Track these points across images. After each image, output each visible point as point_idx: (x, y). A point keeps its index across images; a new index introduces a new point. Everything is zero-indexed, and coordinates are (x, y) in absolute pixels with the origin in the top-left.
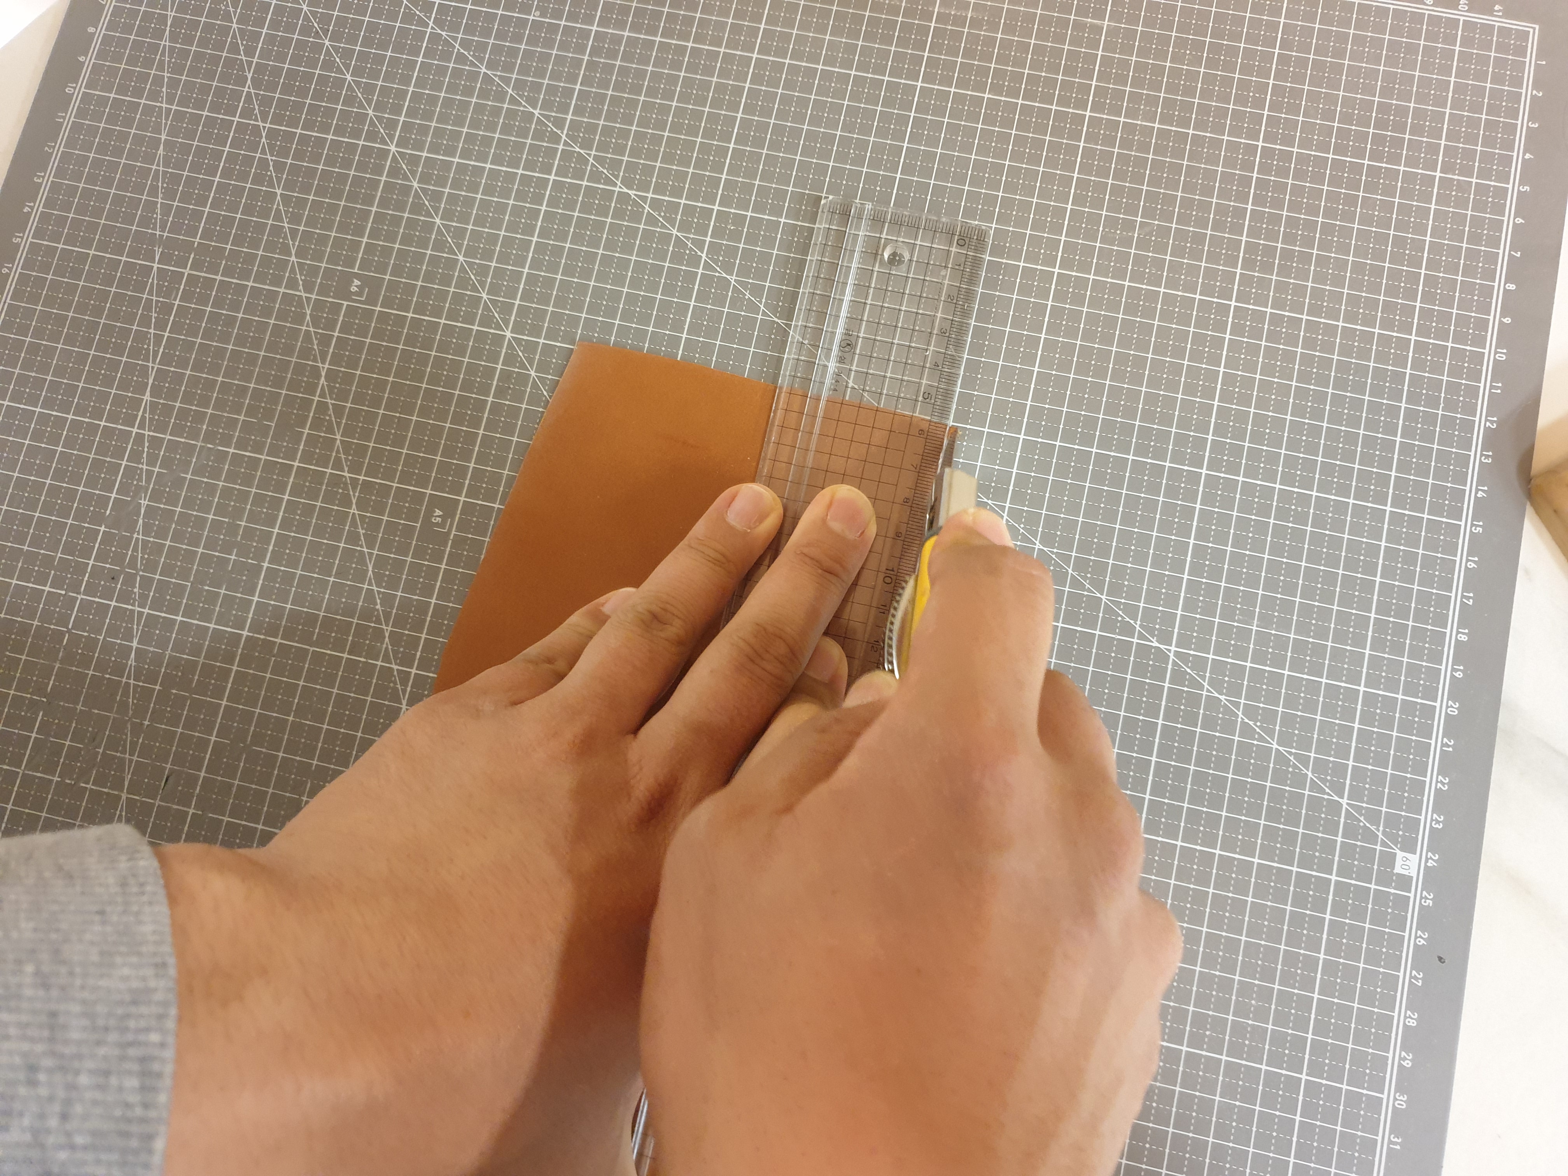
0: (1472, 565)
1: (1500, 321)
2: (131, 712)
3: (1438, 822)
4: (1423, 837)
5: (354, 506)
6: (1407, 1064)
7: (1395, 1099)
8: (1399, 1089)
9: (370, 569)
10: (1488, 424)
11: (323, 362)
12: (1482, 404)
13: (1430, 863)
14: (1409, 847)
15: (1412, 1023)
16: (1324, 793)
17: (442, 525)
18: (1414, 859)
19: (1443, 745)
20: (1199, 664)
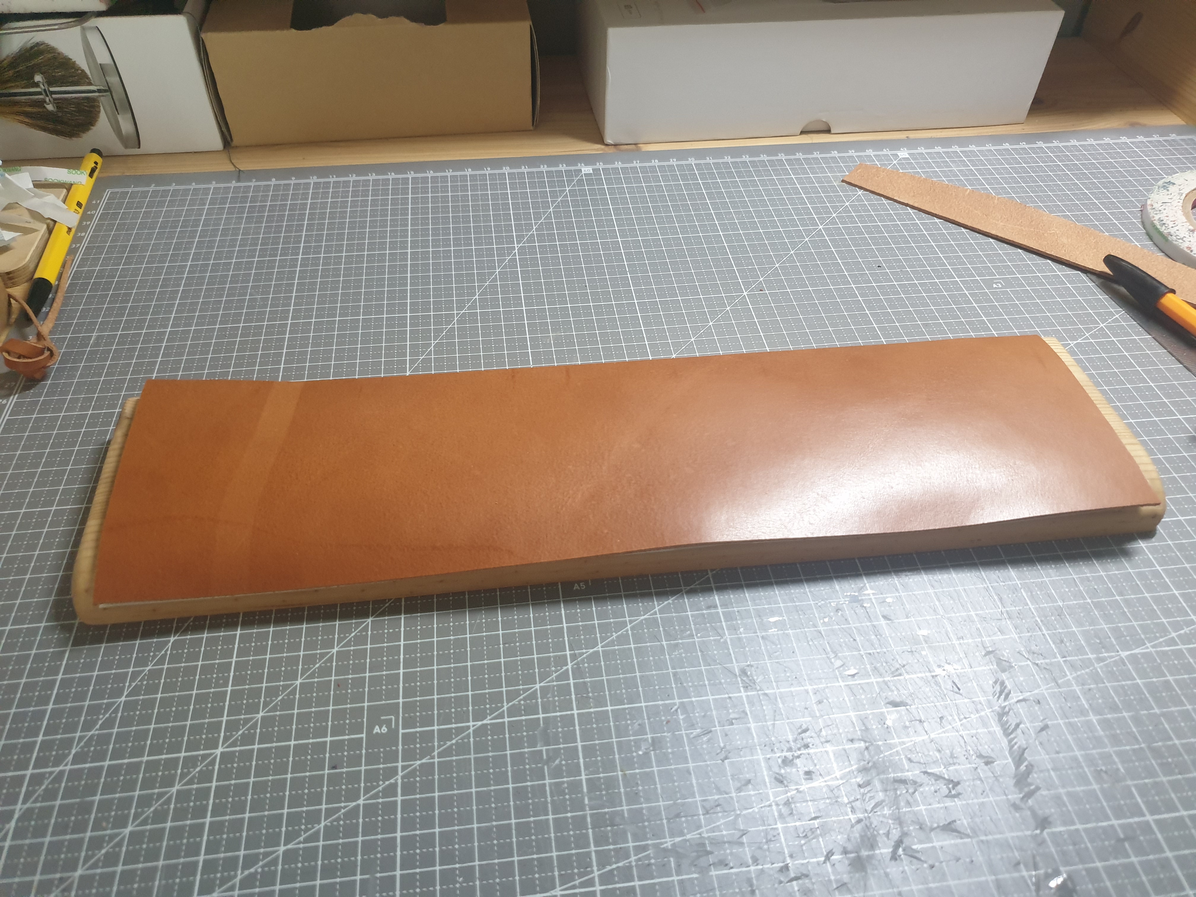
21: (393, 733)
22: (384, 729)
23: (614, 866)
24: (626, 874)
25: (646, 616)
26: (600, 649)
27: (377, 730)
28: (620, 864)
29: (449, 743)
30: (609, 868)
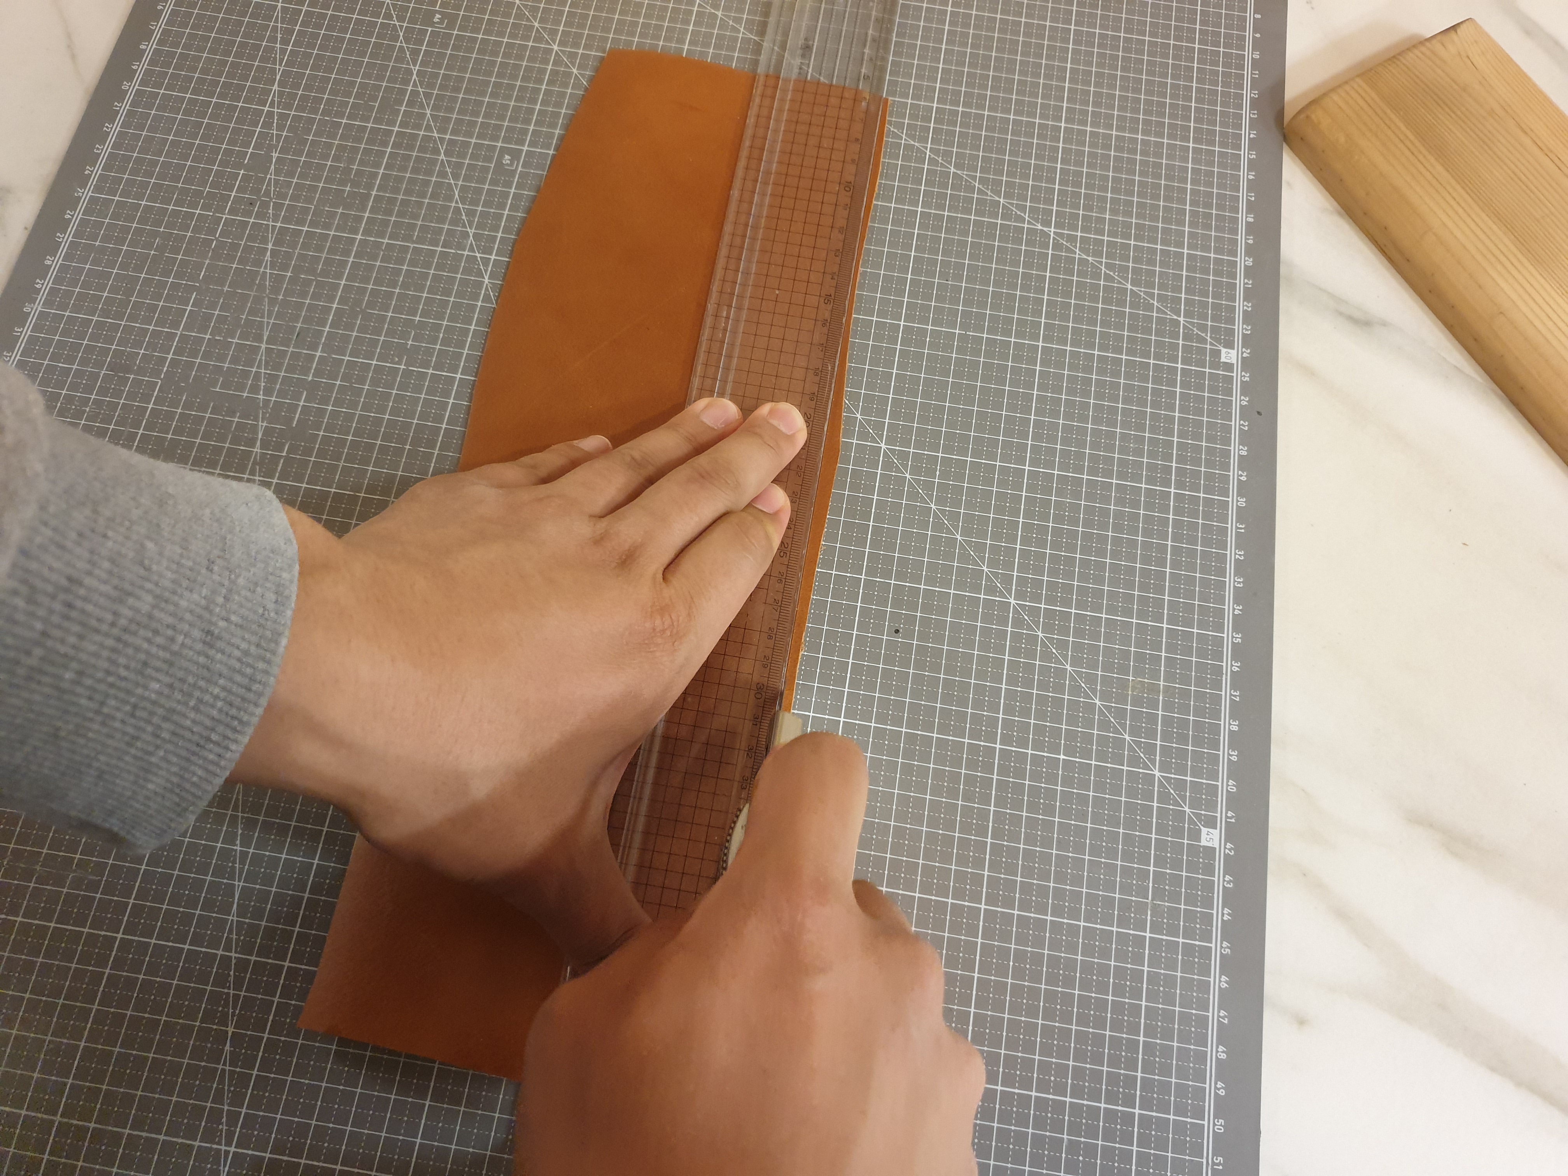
0: (1251, 177)
1: (1253, 37)
2: (268, 291)
3: (1247, 330)
4: (1238, 339)
5: (442, 154)
6: (1244, 478)
7: (1238, 501)
8: (1239, 494)
9: (457, 193)
10: (1252, 95)
11: (415, 65)
12: (1247, 83)
13: (1245, 355)
14: (1230, 345)
15: (1244, 453)
16: (1167, 314)
17: (511, 164)
18: (1233, 353)
19: (1245, 284)
20: (1072, 239)
21: (432, 24)
22: (436, 20)
23: (275, 121)
24: (268, 125)
25: (457, 196)
26: (441, 158)
27: (438, 16)
28: (275, 125)
29: (408, 53)
30: (276, 118)
